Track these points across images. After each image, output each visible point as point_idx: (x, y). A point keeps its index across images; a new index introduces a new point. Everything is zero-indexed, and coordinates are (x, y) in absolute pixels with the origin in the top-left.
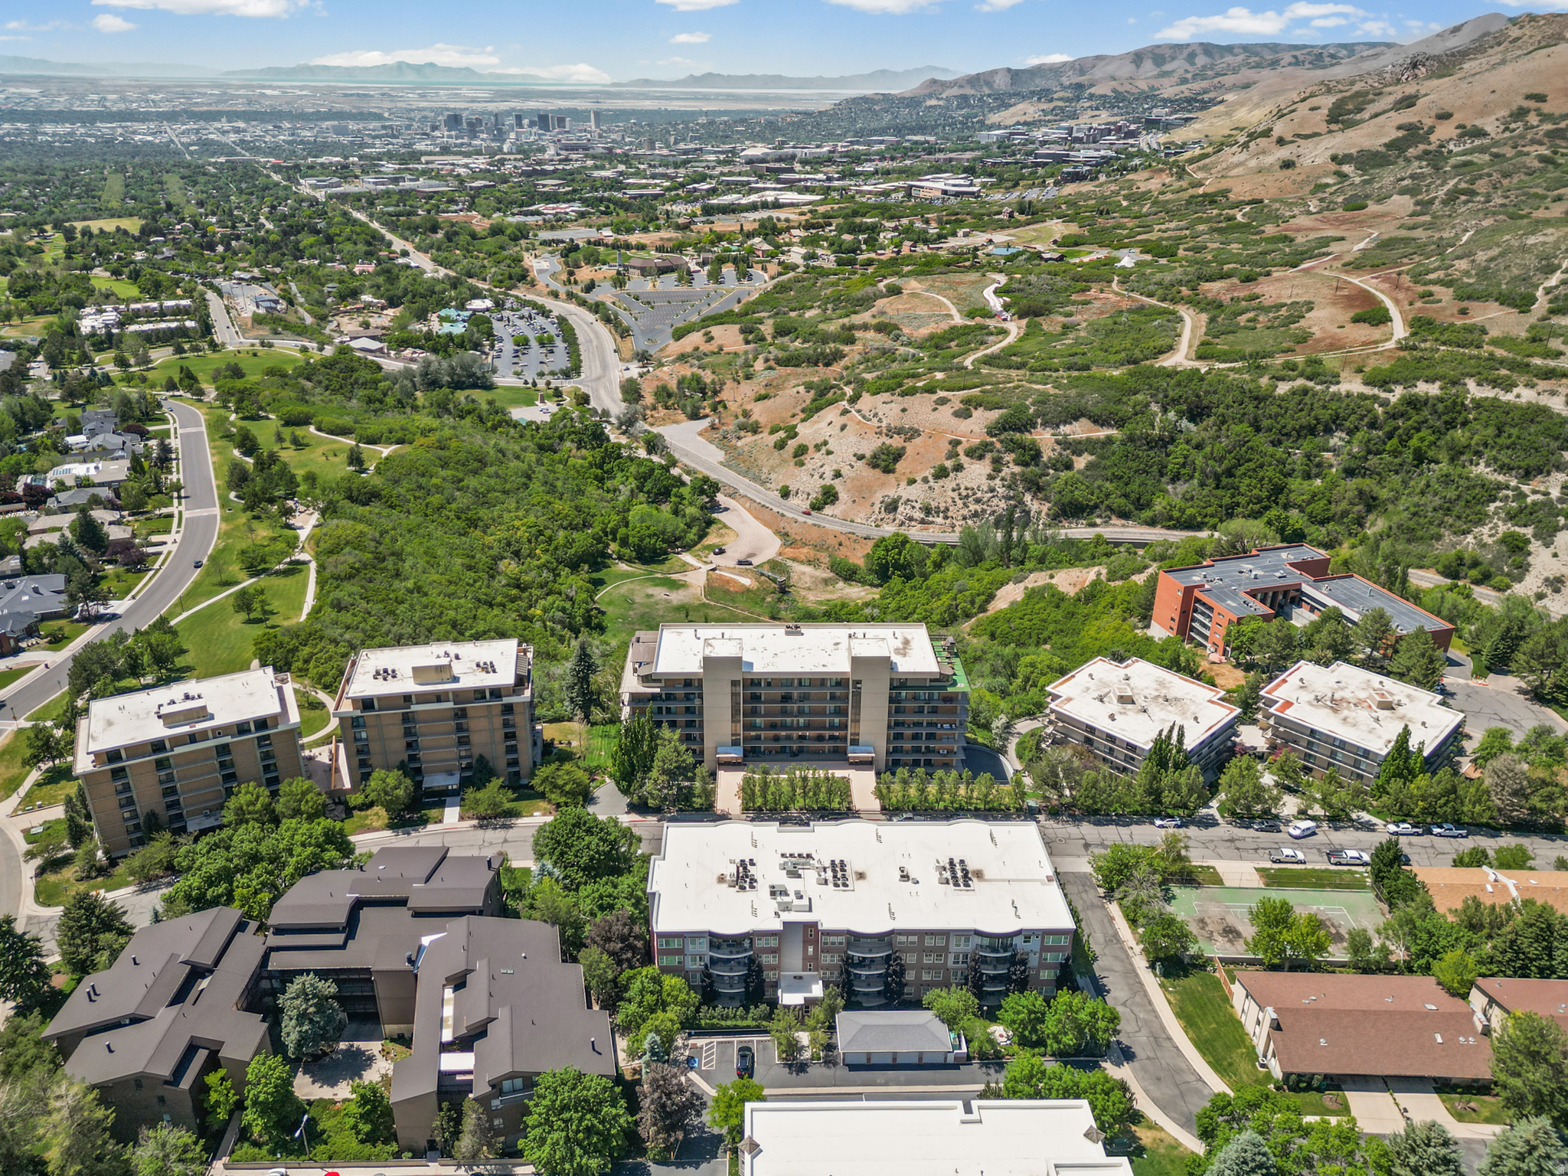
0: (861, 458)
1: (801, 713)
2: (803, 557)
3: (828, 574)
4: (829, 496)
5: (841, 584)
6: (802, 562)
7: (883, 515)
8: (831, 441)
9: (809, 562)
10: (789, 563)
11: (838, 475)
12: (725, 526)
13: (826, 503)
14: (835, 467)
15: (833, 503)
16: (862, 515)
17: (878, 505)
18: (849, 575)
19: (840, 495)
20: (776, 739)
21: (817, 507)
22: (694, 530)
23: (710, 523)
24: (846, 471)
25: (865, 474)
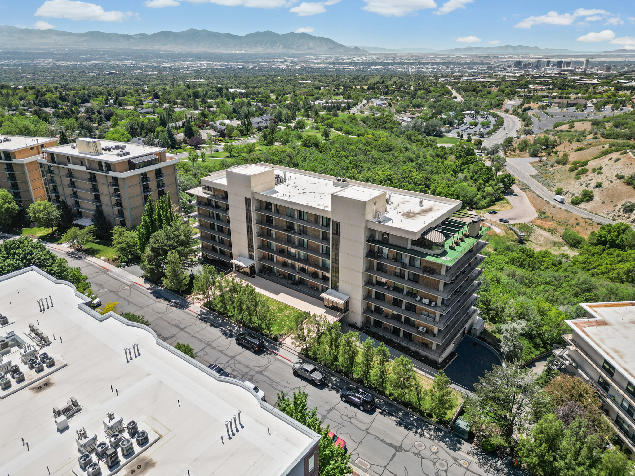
0: (620, 177)
1: (301, 245)
2: (547, 227)
3: (560, 240)
4: (587, 197)
5: (566, 248)
6: (544, 229)
7: (621, 213)
8: (605, 168)
9: (549, 230)
10: (535, 228)
11: (599, 185)
12: (508, 202)
13: (582, 201)
14: (599, 181)
15: (587, 201)
16: (605, 211)
17: (619, 206)
18: (575, 243)
19: (595, 198)
20: (285, 265)
21: (575, 203)
22: (486, 200)
23: (500, 199)
24: (606, 184)
25: (619, 188)
